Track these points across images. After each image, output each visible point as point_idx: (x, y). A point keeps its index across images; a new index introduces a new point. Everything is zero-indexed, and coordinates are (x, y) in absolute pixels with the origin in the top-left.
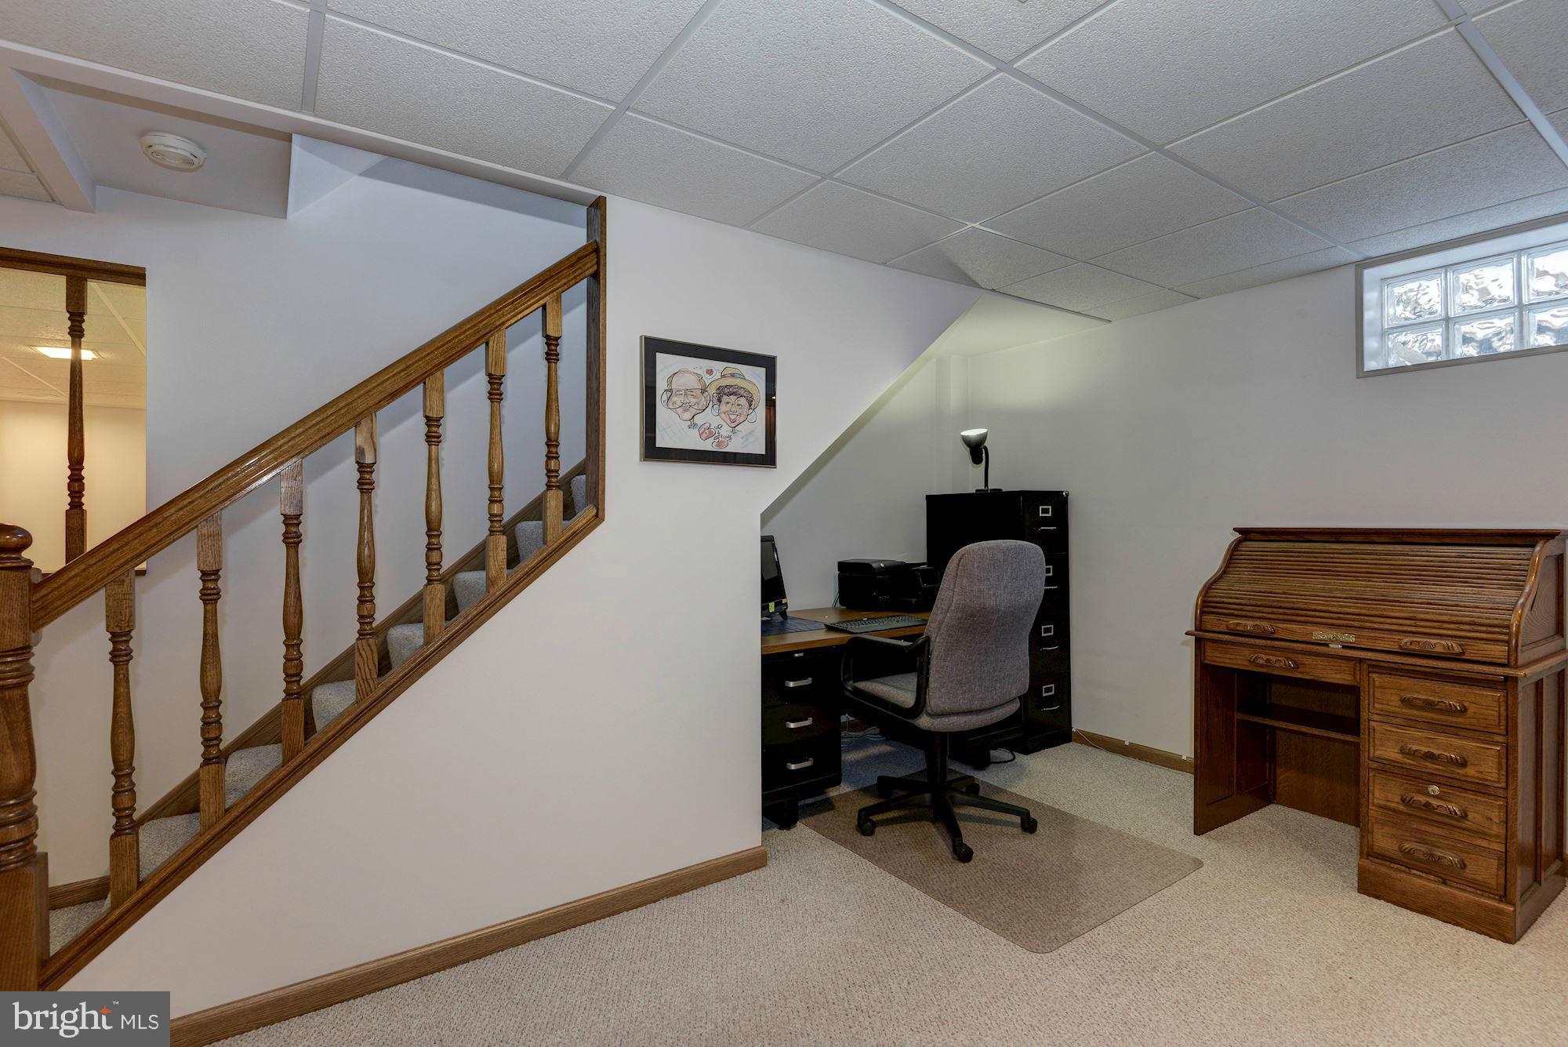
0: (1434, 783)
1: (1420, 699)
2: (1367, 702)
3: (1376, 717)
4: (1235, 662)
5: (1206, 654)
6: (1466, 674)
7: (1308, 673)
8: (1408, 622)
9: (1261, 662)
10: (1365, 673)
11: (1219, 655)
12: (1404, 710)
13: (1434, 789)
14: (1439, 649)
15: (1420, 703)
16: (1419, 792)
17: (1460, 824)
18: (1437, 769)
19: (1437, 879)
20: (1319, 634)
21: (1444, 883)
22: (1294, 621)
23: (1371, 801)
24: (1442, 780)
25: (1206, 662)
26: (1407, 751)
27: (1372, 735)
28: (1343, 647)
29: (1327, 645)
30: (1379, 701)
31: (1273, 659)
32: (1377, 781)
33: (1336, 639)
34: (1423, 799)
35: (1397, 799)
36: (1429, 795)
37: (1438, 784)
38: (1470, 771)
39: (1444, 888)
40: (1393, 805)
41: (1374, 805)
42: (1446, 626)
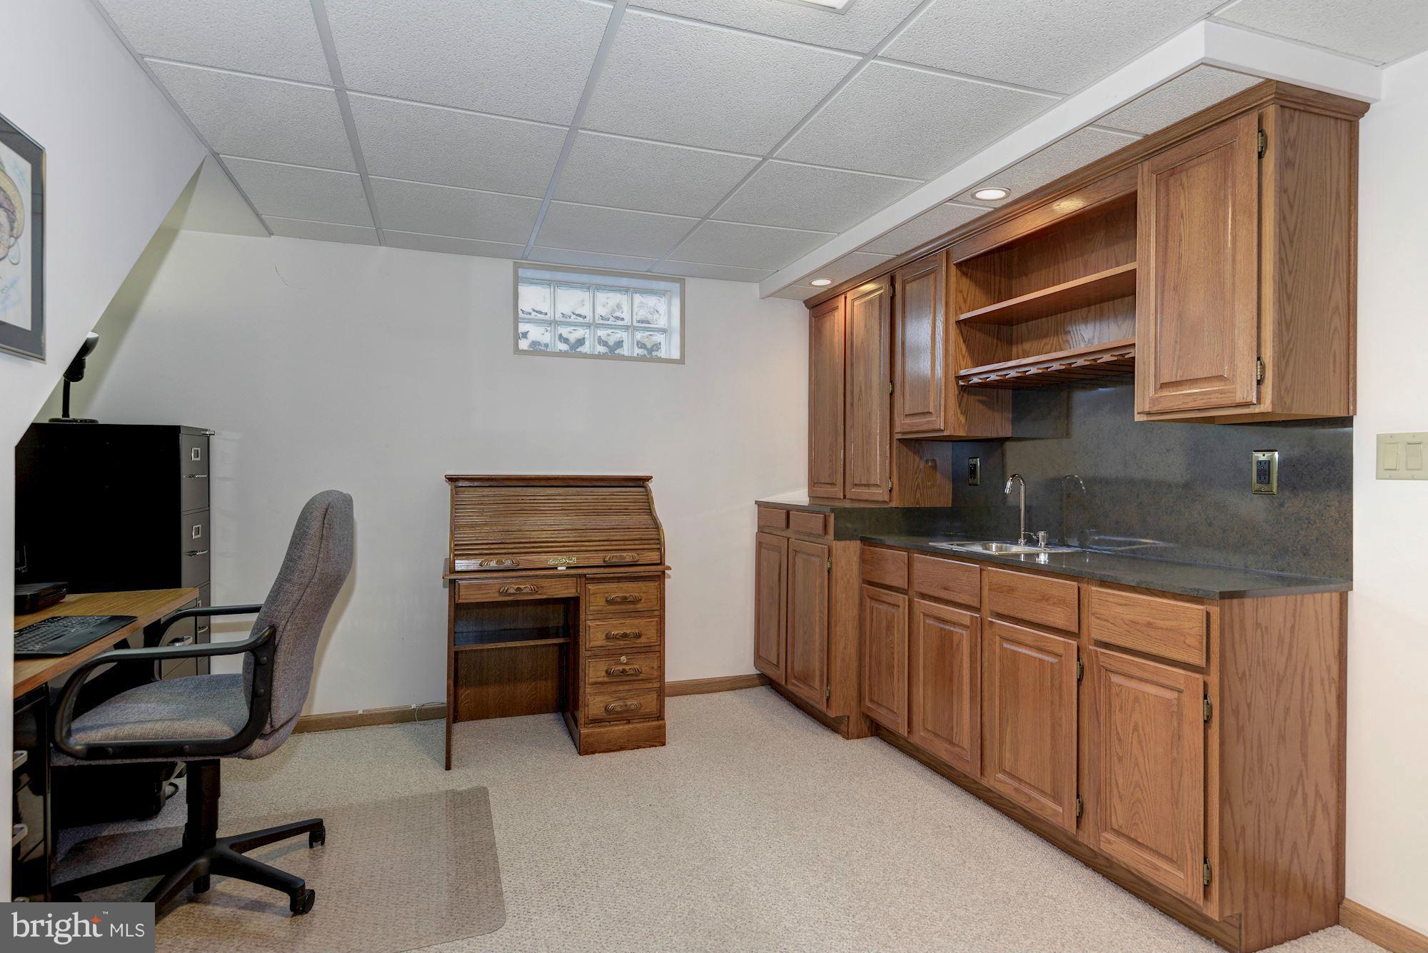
0: (621, 655)
1: (618, 597)
2: (584, 607)
3: (590, 617)
4: (488, 595)
5: (461, 594)
6: (643, 574)
7: (545, 594)
8: (605, 543)
9: (512, 591)
10: (583, 585)
11: (475, 593)
12: (608, 607)
13: (623, 659)
14: (628, 559)
15: (619, 600)
16: (616, 664)
17: (639, 678)
18: (626, 644)
19: (625, 722)
20: (551, 560)
21: (629, 722)
22: (533, 553)
23: (587, 681)
24: (626, 651)
25: (461, 601)
26: (612, 636)
27: (587, 632)
28: (568, 568)
29: (556, 568)
30: (593, 604)
31: (522, 587)
32: (591, 665)
33: (561, 563)
34: (620, 668)
35: (603, 673)
36: (622, 664)
37: (626, 654)
38: (643, 640)
39: (630, 726)
40: (600, 680)
41: (589, 684)
42: (627, 543)
